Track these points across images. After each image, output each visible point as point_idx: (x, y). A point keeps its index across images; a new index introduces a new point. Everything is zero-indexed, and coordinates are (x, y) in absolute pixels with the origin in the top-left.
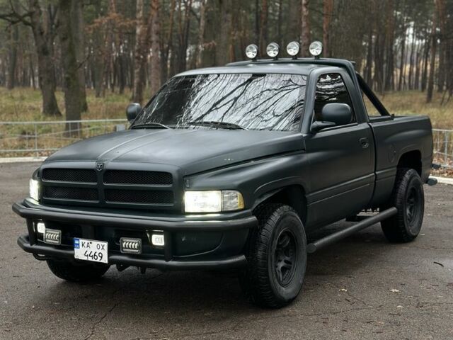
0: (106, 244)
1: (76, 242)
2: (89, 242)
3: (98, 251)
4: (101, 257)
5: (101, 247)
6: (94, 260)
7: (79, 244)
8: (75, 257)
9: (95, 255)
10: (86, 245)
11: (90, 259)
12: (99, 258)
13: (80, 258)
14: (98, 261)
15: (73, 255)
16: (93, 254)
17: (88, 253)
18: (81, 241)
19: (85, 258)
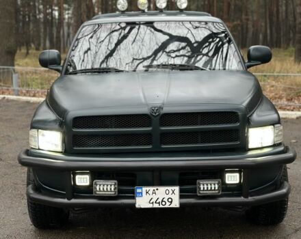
0: (177, 189)
1: (139, 191)
2: (155, 188)
3: (167, 197)
4: (171, 202)
5: (171, 192)
6: (161, 206)
7: (141, 193)
8: (137, 206)
9: (162, 201)
10: (151, 192)
11: (156, 206)
12: (168, 204)
13: (142, 207)
14: (167, 206)
15: (134, 205)
16: (160, 200)
17: (154, 200)
18: (145, 189)
19: (150, 206)
